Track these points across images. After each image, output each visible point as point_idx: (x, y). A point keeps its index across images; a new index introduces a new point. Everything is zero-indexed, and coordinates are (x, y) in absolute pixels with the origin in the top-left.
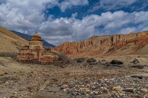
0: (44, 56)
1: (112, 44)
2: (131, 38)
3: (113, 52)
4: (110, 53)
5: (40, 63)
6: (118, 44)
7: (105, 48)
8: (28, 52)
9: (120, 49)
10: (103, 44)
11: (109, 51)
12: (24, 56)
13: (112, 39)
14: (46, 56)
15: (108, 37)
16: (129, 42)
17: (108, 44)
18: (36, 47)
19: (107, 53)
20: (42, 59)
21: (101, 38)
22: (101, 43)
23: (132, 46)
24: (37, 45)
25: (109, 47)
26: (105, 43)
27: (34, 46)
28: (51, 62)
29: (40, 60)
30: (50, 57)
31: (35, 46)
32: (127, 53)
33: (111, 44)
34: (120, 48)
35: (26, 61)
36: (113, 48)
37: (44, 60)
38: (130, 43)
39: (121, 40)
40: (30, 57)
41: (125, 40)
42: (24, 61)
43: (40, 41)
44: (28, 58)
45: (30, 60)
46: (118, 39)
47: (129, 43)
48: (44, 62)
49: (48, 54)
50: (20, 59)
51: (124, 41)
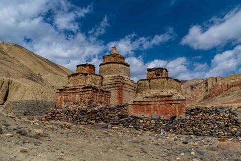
0: (148, 95)
1: (207, 90)
2: (234, 81)
3: (210, 99)
4: (206, 101)
5: (132, 123)
6: (216, 90)
7: (198, 95)
8: (89, 82)
9: (221, 95)
10: (194, 90)
11: (204, 99)
12: (77, 97)
13: (206, 84)
14: (153, 92)
15: (200, 81)
16: (233, 86)
17: (201, 89)
18: (114, 78)
19: (201, 101)
20: (138, 105)
21: (192, 82)
22: (192, 90)
23: (236, 92)
24: (116, 75)
25: (202, 94)
26: (198, 88)
27: (111, 76)
28: (178, 118)
29: (131, 112)
30: (174, 97)
31: (113, 75)
32: (232, 101)
33: (205, 90)
34: (219, 94)
35: (83, 112)
36: (210, 94)
37: (149, 110)
38: (234, 88)
39: (220, 83)
40: (97, 98)
41: (226, 84)
42: (73, 113)
43: (123, 66)
44: (90, 103)
45: (96, 109)
46: (214, 83)
47: (232, 88)
48: (148, 116)
49: (162, 87)
50: (63, 106)
51: (225, 86)
